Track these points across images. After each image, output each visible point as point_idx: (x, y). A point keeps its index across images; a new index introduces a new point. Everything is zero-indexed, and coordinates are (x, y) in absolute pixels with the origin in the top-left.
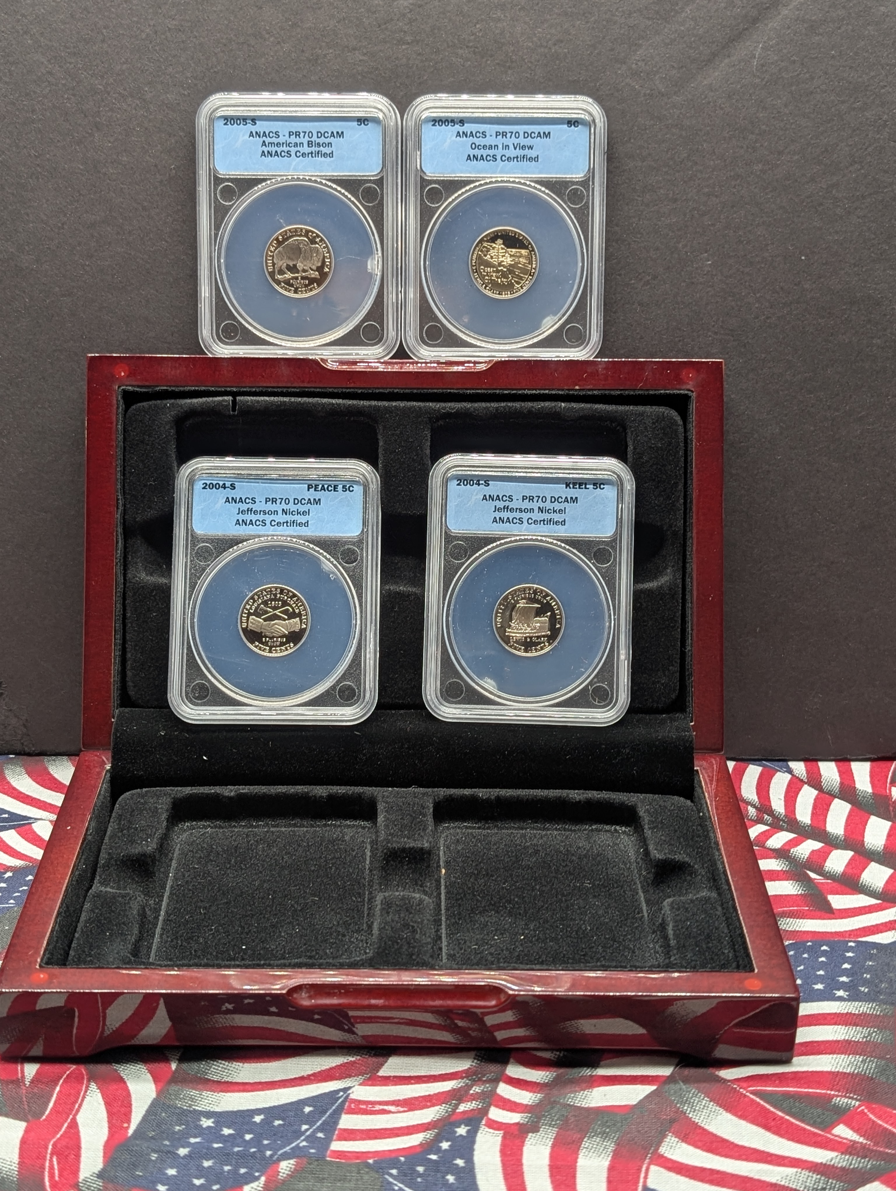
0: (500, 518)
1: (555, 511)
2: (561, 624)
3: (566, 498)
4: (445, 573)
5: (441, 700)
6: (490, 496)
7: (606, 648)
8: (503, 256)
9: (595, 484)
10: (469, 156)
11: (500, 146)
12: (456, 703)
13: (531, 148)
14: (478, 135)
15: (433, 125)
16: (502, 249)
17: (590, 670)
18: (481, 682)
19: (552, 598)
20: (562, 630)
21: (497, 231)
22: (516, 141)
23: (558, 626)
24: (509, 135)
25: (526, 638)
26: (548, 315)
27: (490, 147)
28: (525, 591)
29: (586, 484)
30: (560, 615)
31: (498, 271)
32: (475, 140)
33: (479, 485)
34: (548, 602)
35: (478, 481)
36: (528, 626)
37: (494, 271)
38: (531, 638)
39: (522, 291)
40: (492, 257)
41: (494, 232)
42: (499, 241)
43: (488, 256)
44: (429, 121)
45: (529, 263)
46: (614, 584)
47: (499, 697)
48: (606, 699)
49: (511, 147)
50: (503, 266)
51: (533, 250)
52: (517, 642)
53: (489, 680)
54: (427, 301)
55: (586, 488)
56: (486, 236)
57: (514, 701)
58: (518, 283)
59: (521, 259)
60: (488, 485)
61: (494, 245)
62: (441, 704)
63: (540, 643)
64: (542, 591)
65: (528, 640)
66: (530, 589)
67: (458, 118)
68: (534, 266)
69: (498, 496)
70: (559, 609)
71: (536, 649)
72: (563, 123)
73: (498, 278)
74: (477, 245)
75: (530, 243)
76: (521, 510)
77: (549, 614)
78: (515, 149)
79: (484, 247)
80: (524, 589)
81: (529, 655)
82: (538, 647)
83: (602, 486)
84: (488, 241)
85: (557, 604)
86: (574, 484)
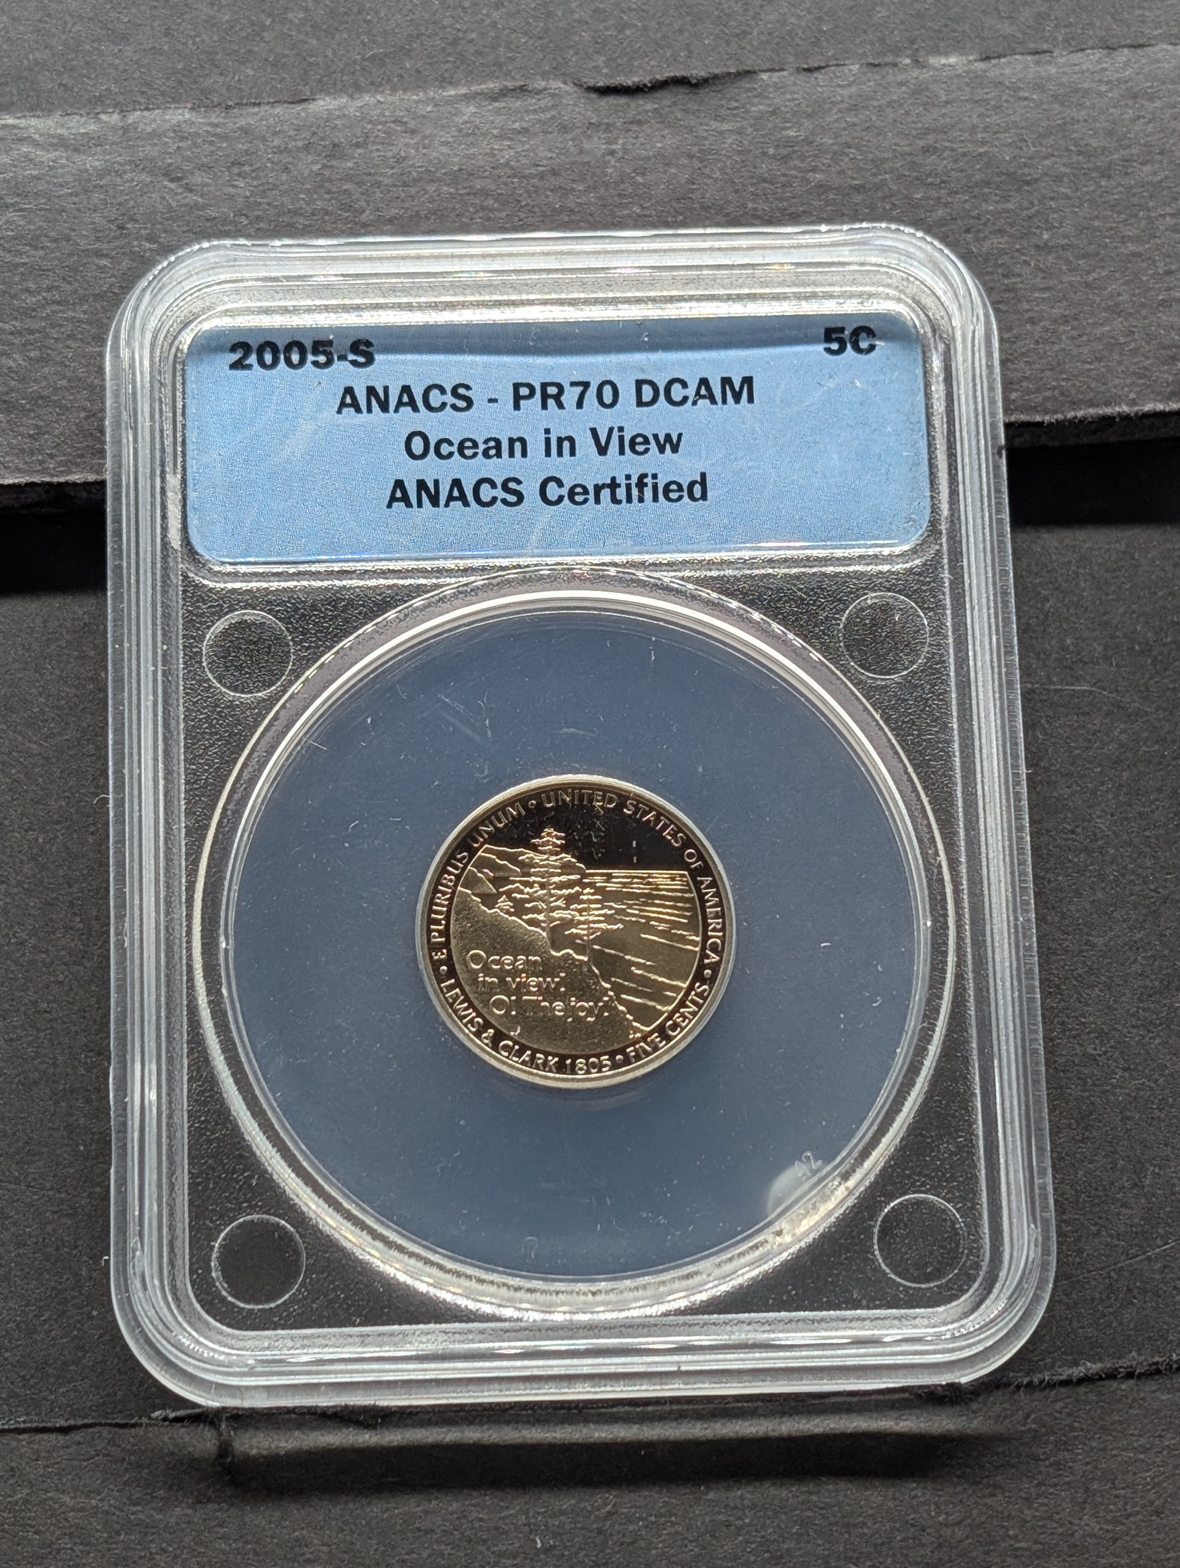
8: (571, 900)
10: (399, 484)
11: (536, 446)
13: (671, 444)
14: (436, 398)
15: (237, 365)
16: (566, 868)
21: (537, 794)
22: (605, 420)
24: (570, 396)
26: (796, 1156)
27: (493, 449)
31: (547, 968)
32: (423, 421)
37: (532, 969)
39: (666, 1053)
40: (519, 908)
41: (522, 799)
42: (551, 837)
43: (504, 903)
44: (219, 349)
45: (691, 926)
49: (585, 444)
50: (571, 942)
51: (707, 869)
54: (224, 1115)
56: (486, 818)
58: (644, 1014)
59: (652, 911)
61: (528, 855)
67: (340, 331)
68: (715, 938)
72: (807, 340)
73: (550, 994)
74: (450, 859)
75: (689, 842)
78: (602, 450)
79: (483, 864)
84: (496, 838)
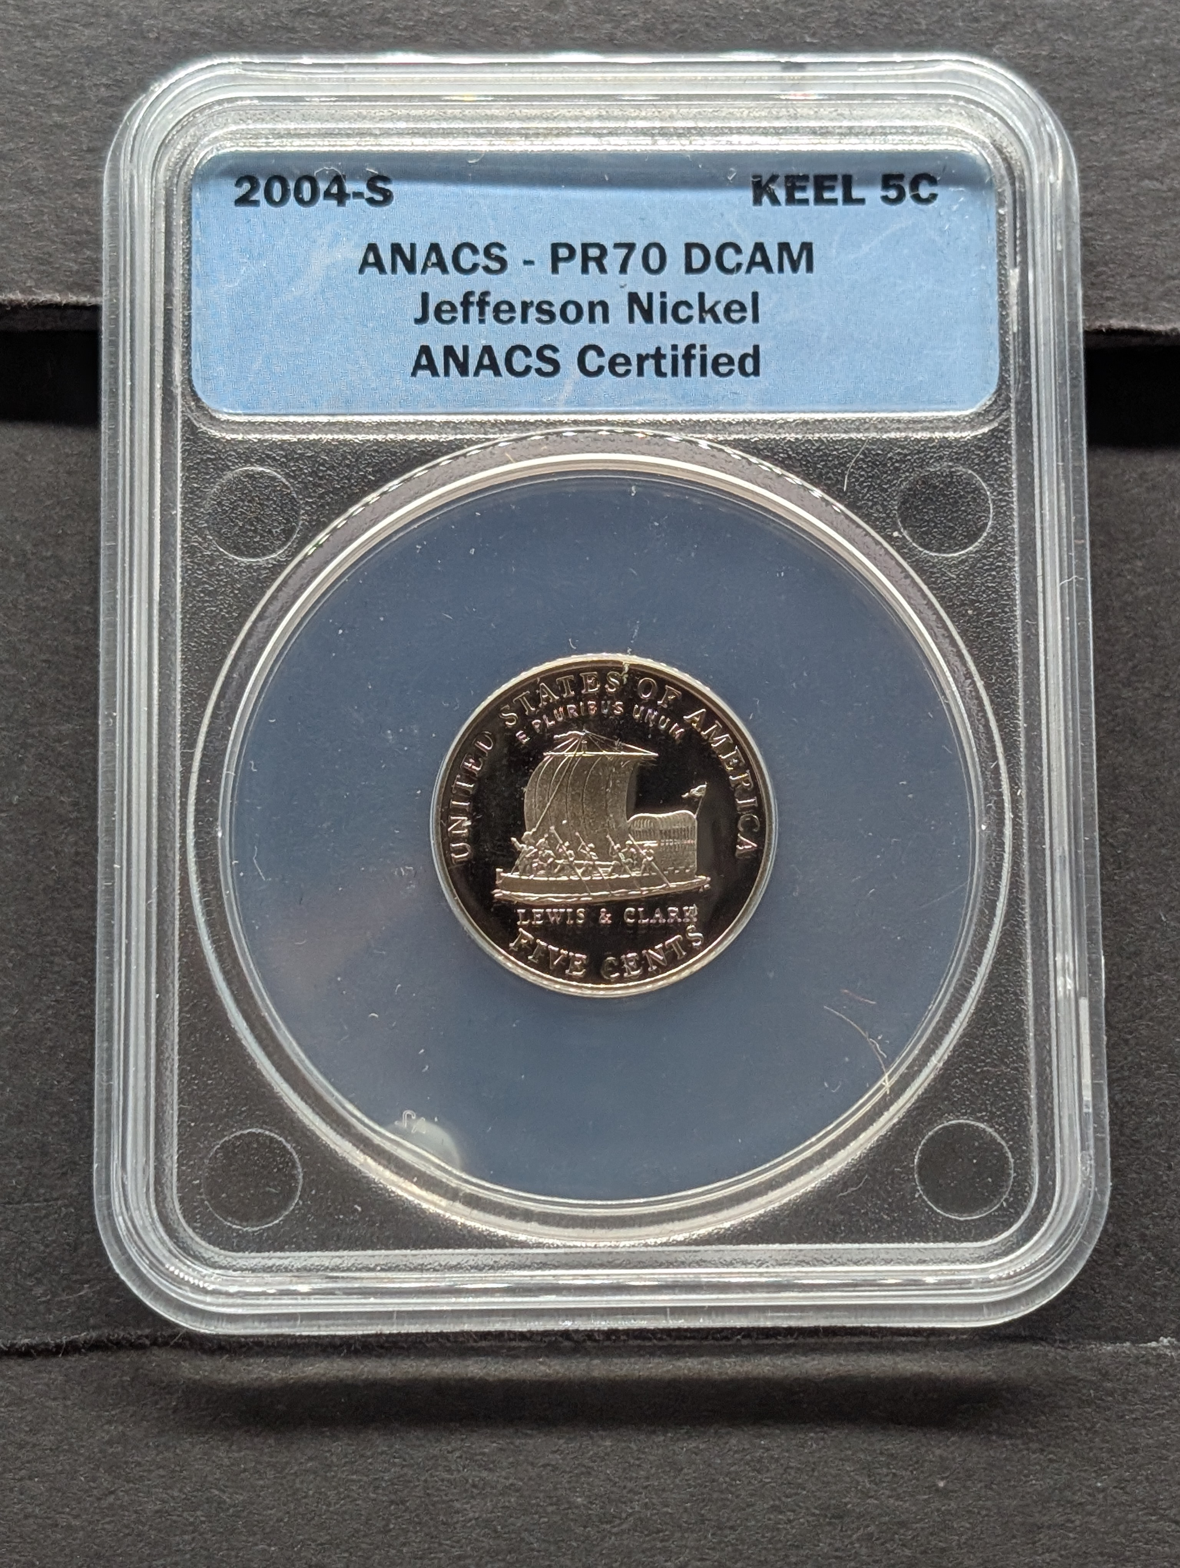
0: (449, 351)
1: (706, 311)
2: (760, 836)
3: (759, 247)
4: (191, 615)
5: (188, 1232)
6: (396, 249)
7: (982, 942)
9: (888, 181)
12: (260, 1244)
17: (912, 1051)
18: (382, 1136)
19: (711, 716)
20: (768, 866)
23: (747, 845)
25: (593, 910)
28: (578, 684)
29: (848, 183)
30: (755, 791)
33: (341, 197)
34: (691, 734)
35: (338, 180)
36: (604, 852)
38: (617, 908)
46: (1007, 638)
47: (473, 1202)
48: (995, 1191)
52: (549, 931)
53: (422, 1126)
55: (848, 199)
57: (545, 1219)
60: (387, 197)
62: (187, 1251)
63: (666, 931)
64: (662, 682)
65: (606, 919)
66: (603, 671)
69: (435, 248)
70: (746, 764)
71: (642, 963)
76: (546, 312)
77: (698, 791)
80: (576, 676)
81: (601, 991)
82: (655, 953)
83: (924, 191)
85: (735, 742)
86: (794, 183)
